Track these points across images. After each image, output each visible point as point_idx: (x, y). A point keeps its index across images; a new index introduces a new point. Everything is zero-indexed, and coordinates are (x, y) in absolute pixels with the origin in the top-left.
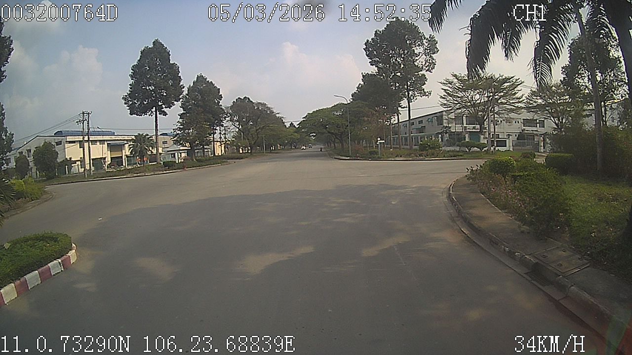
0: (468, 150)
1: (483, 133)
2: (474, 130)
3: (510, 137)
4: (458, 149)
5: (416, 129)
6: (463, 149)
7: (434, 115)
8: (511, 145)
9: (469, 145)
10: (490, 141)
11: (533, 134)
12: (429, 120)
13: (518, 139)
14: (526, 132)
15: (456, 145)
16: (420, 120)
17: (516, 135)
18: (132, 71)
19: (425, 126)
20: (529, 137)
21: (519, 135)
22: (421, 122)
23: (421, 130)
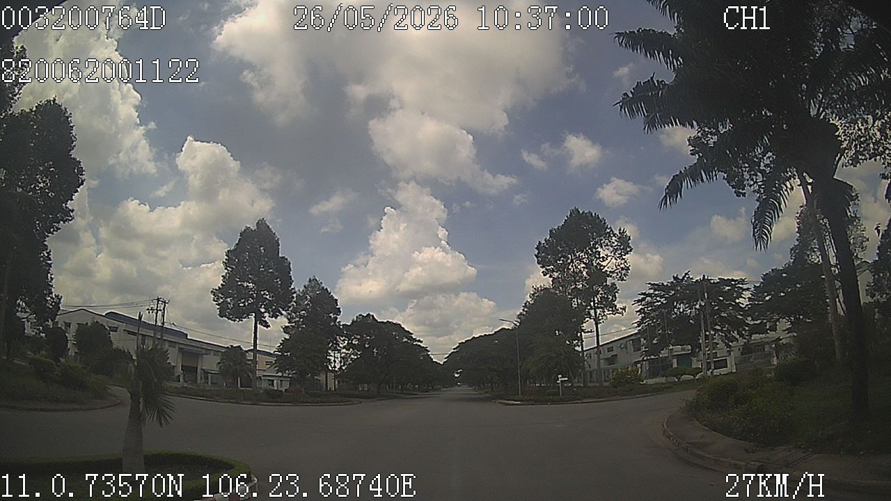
0: (677, 380)
1: (696, 355)
2: (683, 353)
3: (732, 353)
4: (663, 380)
5: (606, 359)
6: (670, 379)
7: (628, 339)
8: (734, 363)
9: (677, 374)
10: (706, 363)
11: (762, 343)
12: (622, 346)
13: (742, 354)
14: (753, 342)
15: (660, 374)
16: (610, 346)
17: (739, 350)
18: (226, 257)
19: (616, 355)
20: (757, 348)
21: (743, 349)
22: (610, 350)
23: (612, 360)
